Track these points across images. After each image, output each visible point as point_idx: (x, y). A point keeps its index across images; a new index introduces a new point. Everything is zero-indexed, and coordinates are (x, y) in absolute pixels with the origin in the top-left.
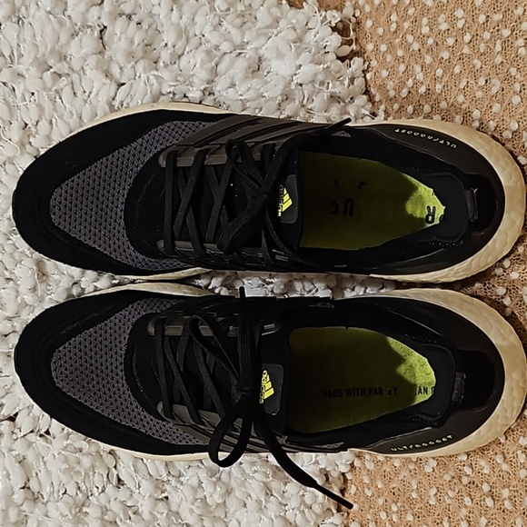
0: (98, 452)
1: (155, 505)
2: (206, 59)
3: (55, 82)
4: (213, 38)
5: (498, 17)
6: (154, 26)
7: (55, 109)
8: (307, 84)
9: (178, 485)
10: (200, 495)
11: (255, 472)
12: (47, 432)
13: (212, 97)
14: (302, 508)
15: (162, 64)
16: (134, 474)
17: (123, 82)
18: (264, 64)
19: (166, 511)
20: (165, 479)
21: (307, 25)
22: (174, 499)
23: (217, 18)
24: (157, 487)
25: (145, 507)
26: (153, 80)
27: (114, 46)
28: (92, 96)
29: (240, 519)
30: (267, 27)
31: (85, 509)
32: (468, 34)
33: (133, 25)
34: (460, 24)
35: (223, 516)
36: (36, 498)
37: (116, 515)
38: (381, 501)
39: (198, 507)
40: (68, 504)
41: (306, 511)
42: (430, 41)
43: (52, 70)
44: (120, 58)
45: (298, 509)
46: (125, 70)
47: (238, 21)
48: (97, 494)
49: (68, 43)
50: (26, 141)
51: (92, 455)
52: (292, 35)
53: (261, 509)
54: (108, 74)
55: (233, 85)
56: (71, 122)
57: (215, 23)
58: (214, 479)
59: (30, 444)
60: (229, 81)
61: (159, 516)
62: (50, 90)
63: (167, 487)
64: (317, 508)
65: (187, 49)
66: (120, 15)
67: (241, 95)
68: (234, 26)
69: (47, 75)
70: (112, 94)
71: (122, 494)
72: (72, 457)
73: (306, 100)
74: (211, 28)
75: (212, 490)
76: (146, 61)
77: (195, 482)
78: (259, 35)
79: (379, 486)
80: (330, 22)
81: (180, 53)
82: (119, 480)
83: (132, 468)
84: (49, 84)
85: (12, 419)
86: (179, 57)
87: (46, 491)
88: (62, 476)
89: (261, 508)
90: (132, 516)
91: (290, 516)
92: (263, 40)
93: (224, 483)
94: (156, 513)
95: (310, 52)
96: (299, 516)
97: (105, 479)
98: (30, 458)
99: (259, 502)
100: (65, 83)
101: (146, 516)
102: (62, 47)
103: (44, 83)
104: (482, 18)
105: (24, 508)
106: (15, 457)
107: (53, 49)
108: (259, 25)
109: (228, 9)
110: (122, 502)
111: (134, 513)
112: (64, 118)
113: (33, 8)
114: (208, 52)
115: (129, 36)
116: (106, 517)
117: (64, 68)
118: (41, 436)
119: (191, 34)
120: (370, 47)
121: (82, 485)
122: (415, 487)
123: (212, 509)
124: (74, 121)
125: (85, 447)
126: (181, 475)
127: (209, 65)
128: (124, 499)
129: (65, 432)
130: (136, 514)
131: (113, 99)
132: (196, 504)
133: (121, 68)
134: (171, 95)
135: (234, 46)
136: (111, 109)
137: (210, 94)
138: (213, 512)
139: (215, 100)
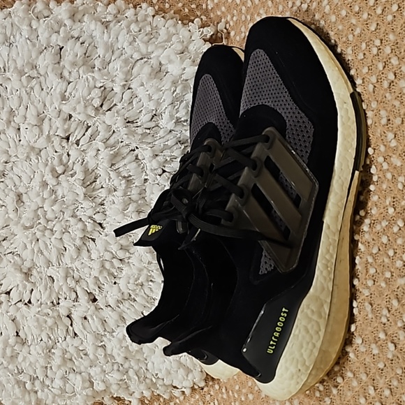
0: (59, 316)
1: (97, 349)
2: (123, 65)
3: (29, 82)
4: (129, 51)
7: (30, 99)
9: (111, 338)
10: (124, 344)
12: (30, 302)
15: (96, 69)
16: (83, 330)
17: (71, 80)
18: (163, 68)
19: (103, 354)
20: (103, 334)
21: (191, 38)
22: (109, 347)
23: (132, 37)
24: (97, 339)
25: (90, 351)
26: (90, 79)
27: (66, 58)
28: (52, 90)
29: (153, 361)
30: (165, 41)
31: (53, 350)
33: (78, 44)
36: (24, 343)
37: (72, 355)
39: (122, 352)
40: (43, 347)
43: (27, 75)
46: (72, 73)
47: (146, 38)
48: (61, 341)
49: (37, 57)
50: (11, 119)
51: (55, 318)
52: (179, 47)
54: (62, 76)
56: (38, 106)
57: (130, 41)
59: (18, 309)
61: (99, 357)
62: (27, 87)
63: (104, 338)
65: (113, 59)
66: (72, 37)
68: (143, 42)
69: (24, 78)
70: (64, 88)
71: (76, 342)
72: (42, 318)
74: (128, 44)
76: (85, 67)
77: (121, 336)
78: (157, 47)
81: (108, 61)
82: (76, 334)
83: (81, 326)
84: (25, 84)
85: (8, 293)
86: (108, 63)
87: (30, 338)
90: (83, 356)
92: (160, 51)
94: (97, 355)
95: (190, 59)
96: (188, 360)
97: (65, 333)
98: (18, 318)
100: (35, 82)
101: (91, 356)
102: (33, 60)
103: (22, 84)
105: (15, 348)
106: (9, 316)
107: (28, 63)
109: (140, 31)
110: (76, 347)
112: (35, 104)
113: (18, 37)
114: (126, 61)
115: (75, 51)
116: (66, 356)
117: (34, 73)
118: (26, 304)
119: (115, 48)
121: (51, 335)
123: (133, 354)
124: (40, 106)
125: (50, 312)
126: (114, 332)
127: (125, 69)
128: (77, 345)
129: (39, 302)
130: (86, 355)
131: (66, 92)
132: (122, 350)
133: (70, 73)
134: (103, 88)
135: (142, 55)
136: (64, 98)
137: (129, 89)
138: (134, 356)
139: (132, 93)
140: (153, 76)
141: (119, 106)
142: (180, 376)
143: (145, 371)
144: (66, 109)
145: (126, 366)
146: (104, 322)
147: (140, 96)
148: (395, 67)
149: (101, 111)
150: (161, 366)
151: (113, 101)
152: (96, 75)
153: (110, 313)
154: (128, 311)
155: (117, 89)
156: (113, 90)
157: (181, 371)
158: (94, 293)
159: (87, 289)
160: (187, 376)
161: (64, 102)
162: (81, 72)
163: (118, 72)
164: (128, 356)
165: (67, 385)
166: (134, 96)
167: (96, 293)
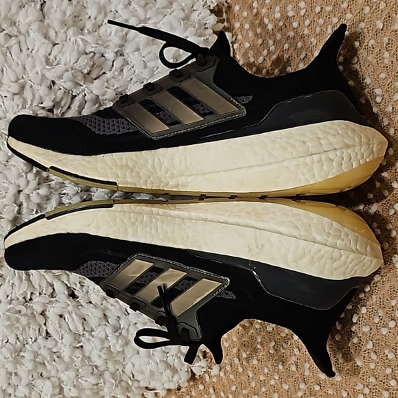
0: (32, 314)
1: (74, 351)
3: (6, 41)
5: (329, 9)
6: (81, 3)
7: (6, 61)
9: (91, 338)
10: (106, 345)
13: (122, 58)
15: (86, 31)
16: (59, 329)
17: (57, 42)
19: (81, 356)
20: (81, 333)
21: (192, 7)
22: (87, 347)
24: (75, 339)
25: (66, 353)
26: (80, 42)
27: (51, 16)
28: (34, 52)
29: (134, 363)
30: (164, 8)
31: (22, 354)
32: (308, 20)
33: (65, 1)
34: (302, 12)
35: (122, 360)
37: (44, 358)
38: (235, 350)
39: (105, 353)
40: (10, 350)
42: (281, 24)
43: (5, 32)
44: (56, 25)
45: (176, 356)
46: (59, 34)
47: (143, 2)
48: (31, 343)
49: (17, 13)
51: (28, 315)
52: (182, 15)
53: (149, 356)
54: (46, 37)
55: (138, 50)
56: (17, 70)
57: (126, 3)
58: (117, 334)
60: (135, 46)
61: (76, 359)
62: (3, 47)
63: (82, 339)
65: (105, 21)
67: (144, 57)
68: (139, 6)
69: (1, 36)
70: (49, 51)
71: (49, 343)
72: (13, 317)
74: (123, 7)
75: (115, 342)
76: (75, 28)
77: (103, 336)
78: (157, 13)
79: (234, 340)
80: (209, 6)
81: (100, 24)
82: (47, 333)
83: (58, 325)
84: (2, 42)
86: (99, 27)
88: (5, 330)
90: (56, 359)
91: (170, 360)
92: (160, 17)
93: (124, 337)
94: (73, 357)
95: (194, 27)
97: (37, 333)
100: (14, 42)
101: (66, 359)
102: (12, 15)
104: (318, 9)
107: (6, 18)
108: (158, 5)
110: (49, 349)
111: (58, 357)
112: (13, 67)
115: (62, 9)
116: (37, 360)
117: (14, 31)
119: (108, 10)
120: (237, 25)
121: (20, 336)
122: (260, 341)
123: (114, 355)
124: (19, 70)
125: (23, 309)
126: (94, 331)
128: (50, 347)
129: (9, 298)
131: (50, 55)
132: (103, 351)
133: (56, 33)
134: (92, 54)
136: (48, 62)
137: (121, 55)
139: (124, 59)
141: (109, 74)
142: (165, 378)
143: (122, 373)
144: (51, 75)
145: (102, 368)
146: (83, 320)
147: (134, 62)
150: (144, 368)
151: (102, 69)
154: (112, 308)
155: (110, 55)
156: (103, 56)
159: (67, 283)
160: (173, 377)
161: (47, 67)
162: (69, 33)
165: (33, 393)
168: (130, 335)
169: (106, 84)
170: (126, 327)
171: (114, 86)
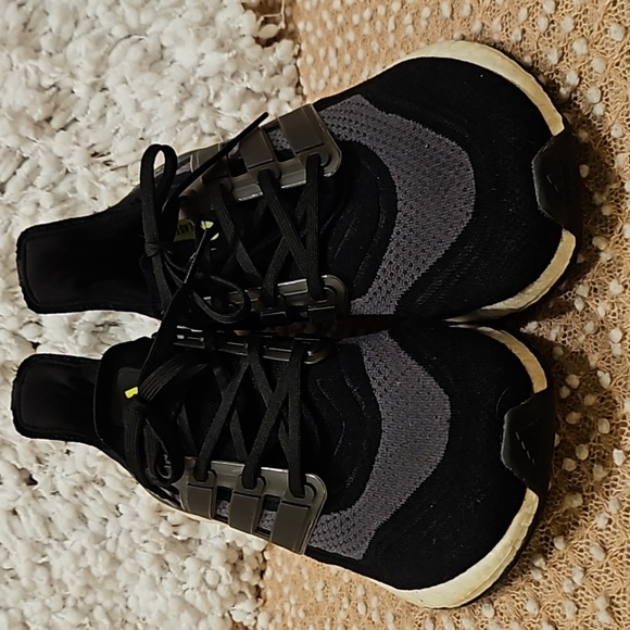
1: (34, 569)
2: (91, 46)
4: (105, 22)
8: (213, 77)
9: (60, 550)
10: (83, 564)
11: (145, 542)
13: (104, 94)
14: (203, 588)
15: (44, 53)
16: (11, 536)
18: (166, 53)
19: (45, 579)
20: (46, 542)
22: (56, 564)
24: (36, 550)
25: (22, 570)
26: (31, 71)
29: (138, 595)
30: (172, 6)
33: (13, 6)
39: (78, 577)
41: (209, 591)
45: (198, 589)
58: (97, 547)
61: (38, 582)
63: (48, 551)
64: (222, 590)
65: (76, 35)
73: (212, 97)
76: (24, 48)
77: (77, 549)
78: (156, 16)
81: (66, 39)
86: (67, 43)
89: (155, 585)
91: (189, 596)
92: (164, 22)
93: (108, 553)
94: (34, 579)
95: (214, 37)
96: (199, 598)
99: (152, 577)
101: (24, 582)
111: (13, 578)
114: (99, 41)
115: (5, 19)
119: (81, 16)
120: (301, 26)
123: (100, 581)
126: (66, 539)
127: (97, 54)
130: (15, 577)
132: (78, 573)
134: (54, 89)
135: (129, 30)
137: (103, 89)
138: (103, 584)
139: (107, 97)
140: (146, 67)
141: (82, 123)
143: (125, 611)
145: (89, 599)
146: (48, 521)
147: (120, 102)
148: (580, 59)
149: (47, 130)
150: (150, 606)
151: (71, 113)
152: (42, 64)
153: (59, 506)
154: (90, 503)
155: (81, 90)
156: (73, 92)
157: (186, 617)
158: (29, 469)
159: (14, 462)
160: (197, 625)
162: (14, 57)
163: (82, 60)
164: (91, 584)
166: (110, 103)
167: (34, 469)
168: (119, 550)
169: (74, 139)
170: (115, 536)
171: (87, 141)
